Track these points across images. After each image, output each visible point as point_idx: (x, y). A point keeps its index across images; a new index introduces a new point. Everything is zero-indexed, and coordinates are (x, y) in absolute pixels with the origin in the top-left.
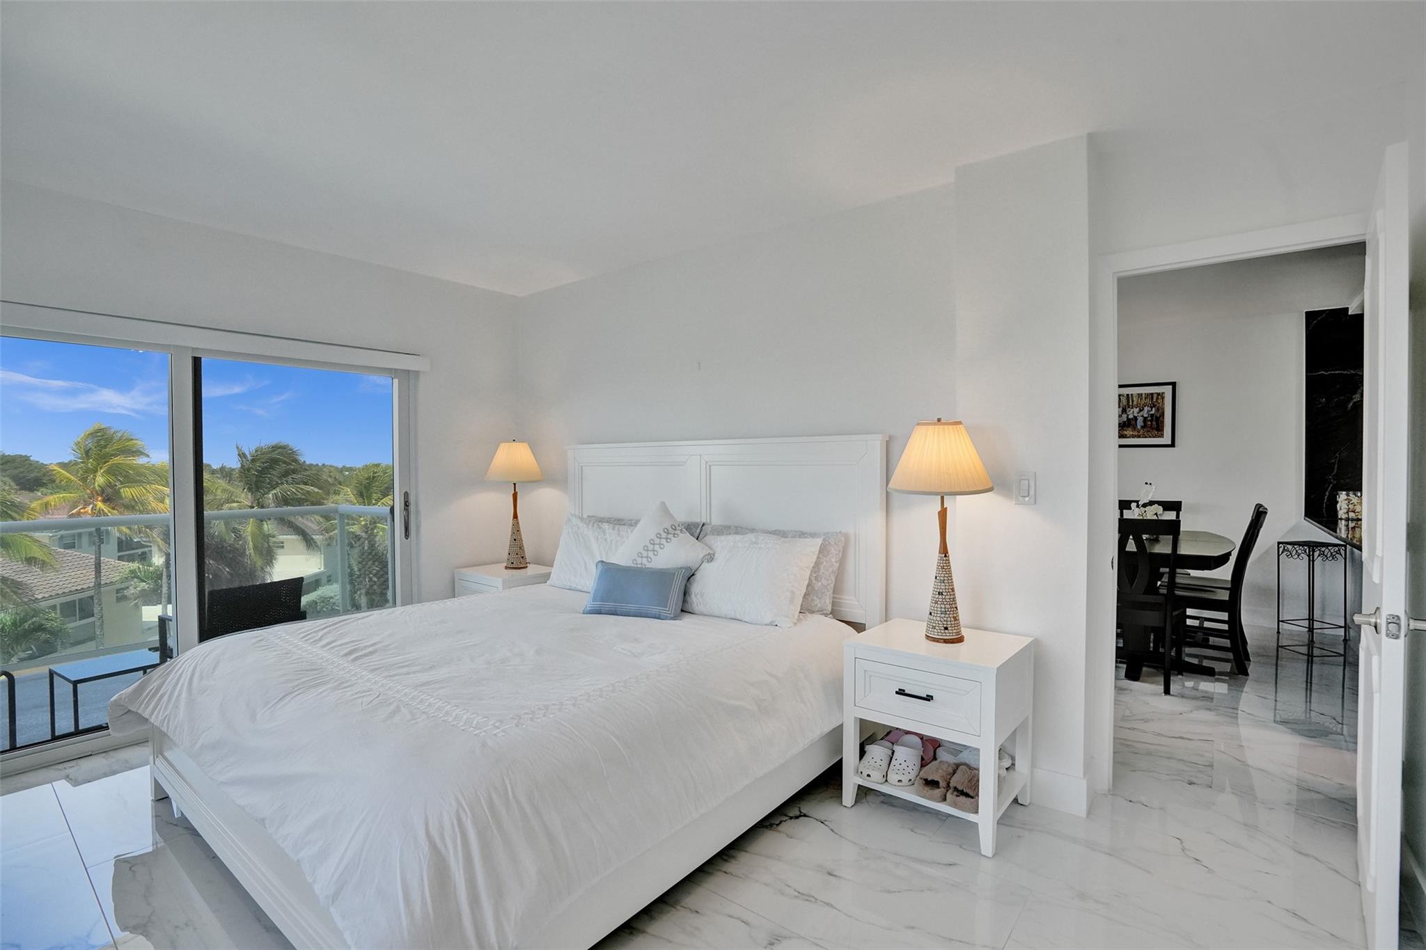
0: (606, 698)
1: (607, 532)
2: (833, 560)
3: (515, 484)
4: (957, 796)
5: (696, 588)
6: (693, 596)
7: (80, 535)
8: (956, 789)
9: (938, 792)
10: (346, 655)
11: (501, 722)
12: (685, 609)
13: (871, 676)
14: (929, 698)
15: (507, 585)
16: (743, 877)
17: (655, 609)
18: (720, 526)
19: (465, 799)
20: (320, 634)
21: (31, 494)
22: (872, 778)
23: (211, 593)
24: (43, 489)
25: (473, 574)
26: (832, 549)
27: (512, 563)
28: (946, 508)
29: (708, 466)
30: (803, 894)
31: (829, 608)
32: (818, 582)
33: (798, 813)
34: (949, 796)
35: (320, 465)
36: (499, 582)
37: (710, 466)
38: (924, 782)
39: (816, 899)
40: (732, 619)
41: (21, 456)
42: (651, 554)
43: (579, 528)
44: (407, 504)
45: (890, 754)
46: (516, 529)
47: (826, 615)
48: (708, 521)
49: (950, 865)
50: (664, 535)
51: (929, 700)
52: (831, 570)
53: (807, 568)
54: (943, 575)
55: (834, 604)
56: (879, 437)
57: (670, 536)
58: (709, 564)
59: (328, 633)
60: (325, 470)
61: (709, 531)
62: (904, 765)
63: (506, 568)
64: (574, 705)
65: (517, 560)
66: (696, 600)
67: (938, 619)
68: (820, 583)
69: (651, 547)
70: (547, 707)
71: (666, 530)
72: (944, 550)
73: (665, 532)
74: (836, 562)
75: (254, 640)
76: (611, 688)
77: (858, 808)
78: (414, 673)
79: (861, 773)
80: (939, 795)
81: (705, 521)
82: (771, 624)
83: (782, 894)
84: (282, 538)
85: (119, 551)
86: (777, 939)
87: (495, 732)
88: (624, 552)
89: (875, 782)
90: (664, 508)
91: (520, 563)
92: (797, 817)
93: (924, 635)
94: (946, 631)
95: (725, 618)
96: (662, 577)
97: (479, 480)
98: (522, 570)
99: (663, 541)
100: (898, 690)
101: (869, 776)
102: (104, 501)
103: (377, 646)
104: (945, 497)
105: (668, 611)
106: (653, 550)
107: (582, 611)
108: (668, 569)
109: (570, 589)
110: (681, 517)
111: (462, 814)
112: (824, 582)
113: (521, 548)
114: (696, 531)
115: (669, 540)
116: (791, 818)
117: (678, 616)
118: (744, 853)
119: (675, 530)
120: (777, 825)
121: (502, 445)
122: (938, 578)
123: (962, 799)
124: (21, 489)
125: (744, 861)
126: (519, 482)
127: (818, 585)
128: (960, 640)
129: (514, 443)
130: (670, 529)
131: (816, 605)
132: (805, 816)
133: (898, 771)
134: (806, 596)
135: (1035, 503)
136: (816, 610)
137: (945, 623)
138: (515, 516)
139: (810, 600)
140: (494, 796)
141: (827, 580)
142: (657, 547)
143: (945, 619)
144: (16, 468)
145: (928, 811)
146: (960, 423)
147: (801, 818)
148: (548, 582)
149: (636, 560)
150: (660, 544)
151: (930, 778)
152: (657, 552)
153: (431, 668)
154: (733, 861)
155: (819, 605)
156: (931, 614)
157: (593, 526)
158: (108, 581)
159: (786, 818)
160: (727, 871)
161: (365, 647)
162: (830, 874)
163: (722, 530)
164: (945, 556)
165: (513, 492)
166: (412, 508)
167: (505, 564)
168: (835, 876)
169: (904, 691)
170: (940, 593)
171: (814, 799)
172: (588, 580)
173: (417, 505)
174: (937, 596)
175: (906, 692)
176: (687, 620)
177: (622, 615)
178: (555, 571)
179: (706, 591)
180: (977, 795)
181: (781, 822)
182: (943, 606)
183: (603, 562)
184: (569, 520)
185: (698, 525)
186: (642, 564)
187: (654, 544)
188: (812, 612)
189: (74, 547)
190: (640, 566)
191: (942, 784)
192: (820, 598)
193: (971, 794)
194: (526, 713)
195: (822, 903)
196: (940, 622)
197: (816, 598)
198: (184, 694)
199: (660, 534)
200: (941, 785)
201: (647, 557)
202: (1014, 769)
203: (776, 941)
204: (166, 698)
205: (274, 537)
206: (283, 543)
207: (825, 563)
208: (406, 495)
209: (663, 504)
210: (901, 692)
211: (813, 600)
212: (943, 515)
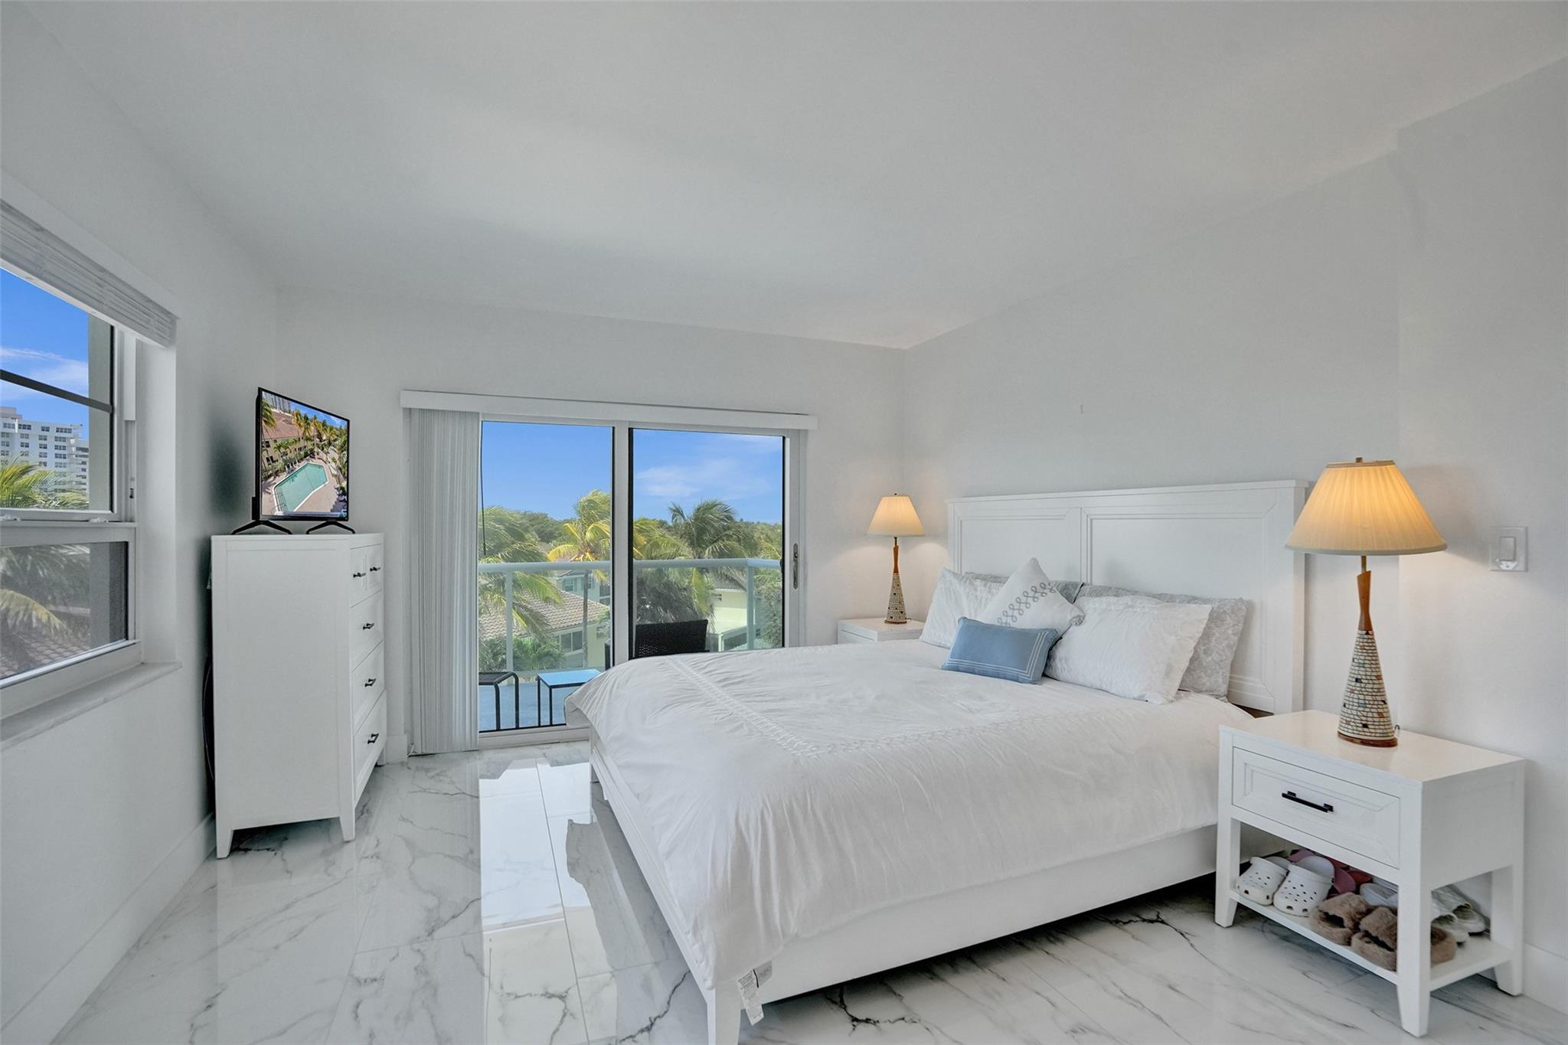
0: (921, 743)
1: (979, 589)
2: (1230, 632)
3: (896, 538)
4: (1367, 942)
5: (1060, 652)
6: (1057, 661)
7: (576, 579)
8: (1367, 934)
9: (1338, 931)
10: (719, 682)
11: (818, 747)
12: (1047, 673)
13: (1252, 771)
14: (1328, 808)
15: (882, 637)
16: (1065, 962)
17: (1013, 671)
18: (1100, 587)
19: (769, 800)
20: (707, 663)
21: (547, 545)
22: (1250, 896)
23: (637, 626)
24: (554, 541)
25: (852, 625)
26: (1228, 619)
27: (892, 618)
28: (1370, 572)
29: (1089, 520)
30: (1129, 997)
31: (1223, 689)
32: (1208, 657)
33: (1155, 918)
34: (1355, 939)
35: (756, 523)
36: (874, 635)
37: (1091, 520)
38: (1324, 916)
39: (1143, 1006)
40: (1098, 689)
41: (542, 514)
42: (1016, 613)
43: (951, 584)
44: (796, 556)
45: (1285, 874)
46: (896, 584)
47: (1217, 697)
48: (1089, 581)
49: (1347, 1026)
50: (1031, 594)
51: (1325, 811)
52: (1225, 643)
53: (1191, 638)
54: (1363, 658)
55: (1230, 685)
56: (1293, 483)
57: (1037, 595)
58: (1078, 627)
59: (714, 663)
60: (758, 527)
61: (1087, 593)
62: (1300, 890)
63: (886, 622)
64: (888, 744)
65: (897, 615)
66: (1060, 665)
67: (1354, 712)
68: (1210, 658)
69: (1017, 606)
70: (862, 742)
71: (1034, 589)
72: (1366, 626)
73: (1032, 590)
74: (1233, 634)
75: (658, 663)
76: (930, 736)
77: (1237, 931)
78: (766, 701)
79: (1238, 887)
80: (1341, 935)
81: (1085, 581)
82: (1141, 698)
83: (1105, 990)
84: (718, 591)
85: (601, 595)
86: (1082, 1030)
87: (809, 754)
88: (990, 610)
89: (1255, 902)
90: (1035, 565)
91: (900, 617)
92: (1152, 921)
93: (1336, 733)
94: (1366, 730)
95: (1091, 687)
96: (1024, 638)
97: (861, 534)
98: (900, 625)
99: (1030, 600)
100: (1286, 793)
101: (1247, 892)
102: (591, 553)
103: (745, 678)
104: (1368, 557)
105: (1027, 674)
106: (1019, 610)
107: (940, 667)
108: (1030, 630)
109: (940, 646)
110: (1056, 574)
111: (765, 812)
112: (1215, 656)
113: (901, 602)
114: (1071, 593)
115: (1036, 600)
116: (1144, 920)
117: (1038, 681)
118: (1075, 940)
119: (1044, 588)
120: (1125, 923)
121: (884, 499)
122: (1356, 660)
123: (1374, 948)
124: (542, 541)
125: (1071, 949)
126: (900, 536)
127: (1207, 660)
128: (1391, 743)
129: (896, 498)
130: (1038, 588)
131: (1204, 684)
132: (1163, 922)
133: (1288, 896)
134: (1188, 671)
135: (1527, 570)
136: (1204, 689)
137: (1364, 718)
138: (896, 571)
139: (1195, 676)
140: (795, 805)
141: (1221, 655)
142: (1023, 606)
143: (1365, 714)
144: (539, 524)
145: (1319, 950)
146: (1391, 463)
147: (1155, 924)
148: (921, 637)
149: (1000, 619)
150: (1026, 603)
151: (1331, 913)
152: (1023, 612)
153: (784, 699)
154: (1059, 944)
155: (1208, 684)
156: (1345, 706)
157: (965, 582)
158: (591, 620)
159: (1138, 919)
160: (1050, 952)
161: (736, 678)
162: (1171, 987)
163: (1100, 592)
164: (1367, 634)
165: (894, 546)
166: (801, 559)
167: (886, 619)
168: (1177, 991)
169: (1294, 794)
170: (1357, 680)
171: (1180, 908)
172: (950, 637)
173: (805, 557)
174: (1353, 684)
175: (1297, 796)
176: (1048, 686)
177: (979, 675)
178: (927, 627)
179: (1071, 657)
180: (1396, 948)
181: (1130, 921)
182: (1362, 697)
183: (965, 618)
184: (943, 576)
185: (1077, 585)
186: (1006, 623)
187: (1020, 603)
188: (1200, 692)
189: (572, 590)
190: (1004, 625)
191: (1347, 923)
192: (1210, 677)
193: (1389, 944)
194: (842, 744)
195: (1150, 1013)
196: (1356, 717)
197: (1204, 676)
198: (607, 698)
199: (1027, 592)
200: (1345, 924)
201: (1012, 616)
202: (1489, 937)
203: (1080, 1031)
204: (597, 701)
205: (712, 589)
206: (721, 595)
207: (1217, 635)
208: (796, 546)
209: (1035, 560)
210: (1290, 796)
211: (1199, 677)
212: (1365, 580)
